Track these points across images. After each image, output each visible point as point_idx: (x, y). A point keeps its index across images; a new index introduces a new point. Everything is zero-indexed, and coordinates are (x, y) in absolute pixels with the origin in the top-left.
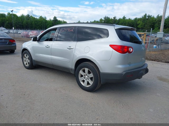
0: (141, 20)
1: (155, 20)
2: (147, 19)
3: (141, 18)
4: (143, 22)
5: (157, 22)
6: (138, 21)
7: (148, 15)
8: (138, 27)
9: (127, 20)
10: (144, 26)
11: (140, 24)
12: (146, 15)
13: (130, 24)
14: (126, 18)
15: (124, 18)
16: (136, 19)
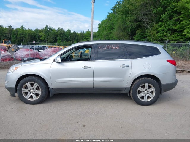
0: (42, 32)
1: (57, 33)
2: (49, 31)
3: (43, 30)
4: (45, 33)
5: (58, 35)
6: (40, 32)
7: (49, 27)
8: (41, 39)
9: (27, 30)
10: (47, 38)
11: (42, 35)
12: (47, 26)
13: (31, 35)
14: (24, 28)
15: (22, 27)
16: (37, 30)
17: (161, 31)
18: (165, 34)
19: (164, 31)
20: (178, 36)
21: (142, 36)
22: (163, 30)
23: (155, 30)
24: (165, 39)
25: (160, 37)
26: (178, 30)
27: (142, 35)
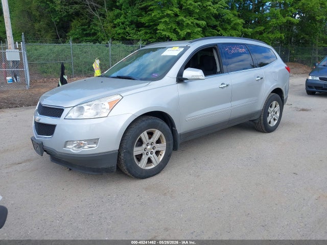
17: (120, 23)
18: (128, 29)
19: (125, 25)
20: (146, 33)
21: (85, 32)
22: (123, 23)
23: (110, 22)
24: (128, 38)
25: (119, 34)
26: (147, 24)
27: (84, 30)
